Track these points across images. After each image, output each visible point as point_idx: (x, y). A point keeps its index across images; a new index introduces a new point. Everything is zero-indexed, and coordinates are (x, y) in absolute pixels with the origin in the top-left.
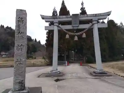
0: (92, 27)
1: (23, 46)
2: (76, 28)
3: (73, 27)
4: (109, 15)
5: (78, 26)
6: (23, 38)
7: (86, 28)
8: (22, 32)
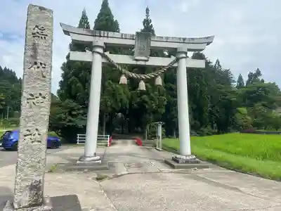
0: (175, 65)
1: (44, 98)
2: (143, 63)
3: (137, 60)
4: (208, 44)
5: (146, 59)
6: (45, 77)
7: (163, 67)
8: (41, 64)
